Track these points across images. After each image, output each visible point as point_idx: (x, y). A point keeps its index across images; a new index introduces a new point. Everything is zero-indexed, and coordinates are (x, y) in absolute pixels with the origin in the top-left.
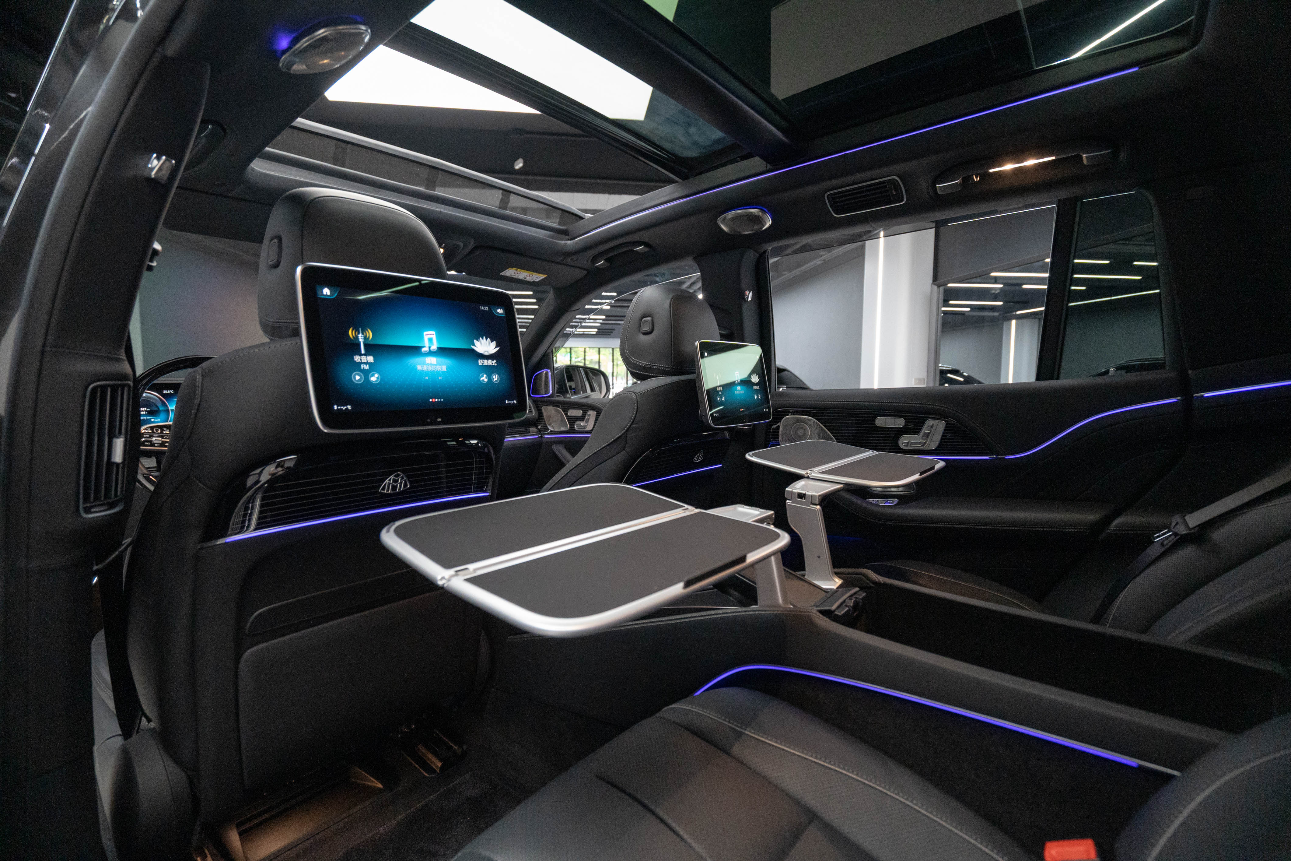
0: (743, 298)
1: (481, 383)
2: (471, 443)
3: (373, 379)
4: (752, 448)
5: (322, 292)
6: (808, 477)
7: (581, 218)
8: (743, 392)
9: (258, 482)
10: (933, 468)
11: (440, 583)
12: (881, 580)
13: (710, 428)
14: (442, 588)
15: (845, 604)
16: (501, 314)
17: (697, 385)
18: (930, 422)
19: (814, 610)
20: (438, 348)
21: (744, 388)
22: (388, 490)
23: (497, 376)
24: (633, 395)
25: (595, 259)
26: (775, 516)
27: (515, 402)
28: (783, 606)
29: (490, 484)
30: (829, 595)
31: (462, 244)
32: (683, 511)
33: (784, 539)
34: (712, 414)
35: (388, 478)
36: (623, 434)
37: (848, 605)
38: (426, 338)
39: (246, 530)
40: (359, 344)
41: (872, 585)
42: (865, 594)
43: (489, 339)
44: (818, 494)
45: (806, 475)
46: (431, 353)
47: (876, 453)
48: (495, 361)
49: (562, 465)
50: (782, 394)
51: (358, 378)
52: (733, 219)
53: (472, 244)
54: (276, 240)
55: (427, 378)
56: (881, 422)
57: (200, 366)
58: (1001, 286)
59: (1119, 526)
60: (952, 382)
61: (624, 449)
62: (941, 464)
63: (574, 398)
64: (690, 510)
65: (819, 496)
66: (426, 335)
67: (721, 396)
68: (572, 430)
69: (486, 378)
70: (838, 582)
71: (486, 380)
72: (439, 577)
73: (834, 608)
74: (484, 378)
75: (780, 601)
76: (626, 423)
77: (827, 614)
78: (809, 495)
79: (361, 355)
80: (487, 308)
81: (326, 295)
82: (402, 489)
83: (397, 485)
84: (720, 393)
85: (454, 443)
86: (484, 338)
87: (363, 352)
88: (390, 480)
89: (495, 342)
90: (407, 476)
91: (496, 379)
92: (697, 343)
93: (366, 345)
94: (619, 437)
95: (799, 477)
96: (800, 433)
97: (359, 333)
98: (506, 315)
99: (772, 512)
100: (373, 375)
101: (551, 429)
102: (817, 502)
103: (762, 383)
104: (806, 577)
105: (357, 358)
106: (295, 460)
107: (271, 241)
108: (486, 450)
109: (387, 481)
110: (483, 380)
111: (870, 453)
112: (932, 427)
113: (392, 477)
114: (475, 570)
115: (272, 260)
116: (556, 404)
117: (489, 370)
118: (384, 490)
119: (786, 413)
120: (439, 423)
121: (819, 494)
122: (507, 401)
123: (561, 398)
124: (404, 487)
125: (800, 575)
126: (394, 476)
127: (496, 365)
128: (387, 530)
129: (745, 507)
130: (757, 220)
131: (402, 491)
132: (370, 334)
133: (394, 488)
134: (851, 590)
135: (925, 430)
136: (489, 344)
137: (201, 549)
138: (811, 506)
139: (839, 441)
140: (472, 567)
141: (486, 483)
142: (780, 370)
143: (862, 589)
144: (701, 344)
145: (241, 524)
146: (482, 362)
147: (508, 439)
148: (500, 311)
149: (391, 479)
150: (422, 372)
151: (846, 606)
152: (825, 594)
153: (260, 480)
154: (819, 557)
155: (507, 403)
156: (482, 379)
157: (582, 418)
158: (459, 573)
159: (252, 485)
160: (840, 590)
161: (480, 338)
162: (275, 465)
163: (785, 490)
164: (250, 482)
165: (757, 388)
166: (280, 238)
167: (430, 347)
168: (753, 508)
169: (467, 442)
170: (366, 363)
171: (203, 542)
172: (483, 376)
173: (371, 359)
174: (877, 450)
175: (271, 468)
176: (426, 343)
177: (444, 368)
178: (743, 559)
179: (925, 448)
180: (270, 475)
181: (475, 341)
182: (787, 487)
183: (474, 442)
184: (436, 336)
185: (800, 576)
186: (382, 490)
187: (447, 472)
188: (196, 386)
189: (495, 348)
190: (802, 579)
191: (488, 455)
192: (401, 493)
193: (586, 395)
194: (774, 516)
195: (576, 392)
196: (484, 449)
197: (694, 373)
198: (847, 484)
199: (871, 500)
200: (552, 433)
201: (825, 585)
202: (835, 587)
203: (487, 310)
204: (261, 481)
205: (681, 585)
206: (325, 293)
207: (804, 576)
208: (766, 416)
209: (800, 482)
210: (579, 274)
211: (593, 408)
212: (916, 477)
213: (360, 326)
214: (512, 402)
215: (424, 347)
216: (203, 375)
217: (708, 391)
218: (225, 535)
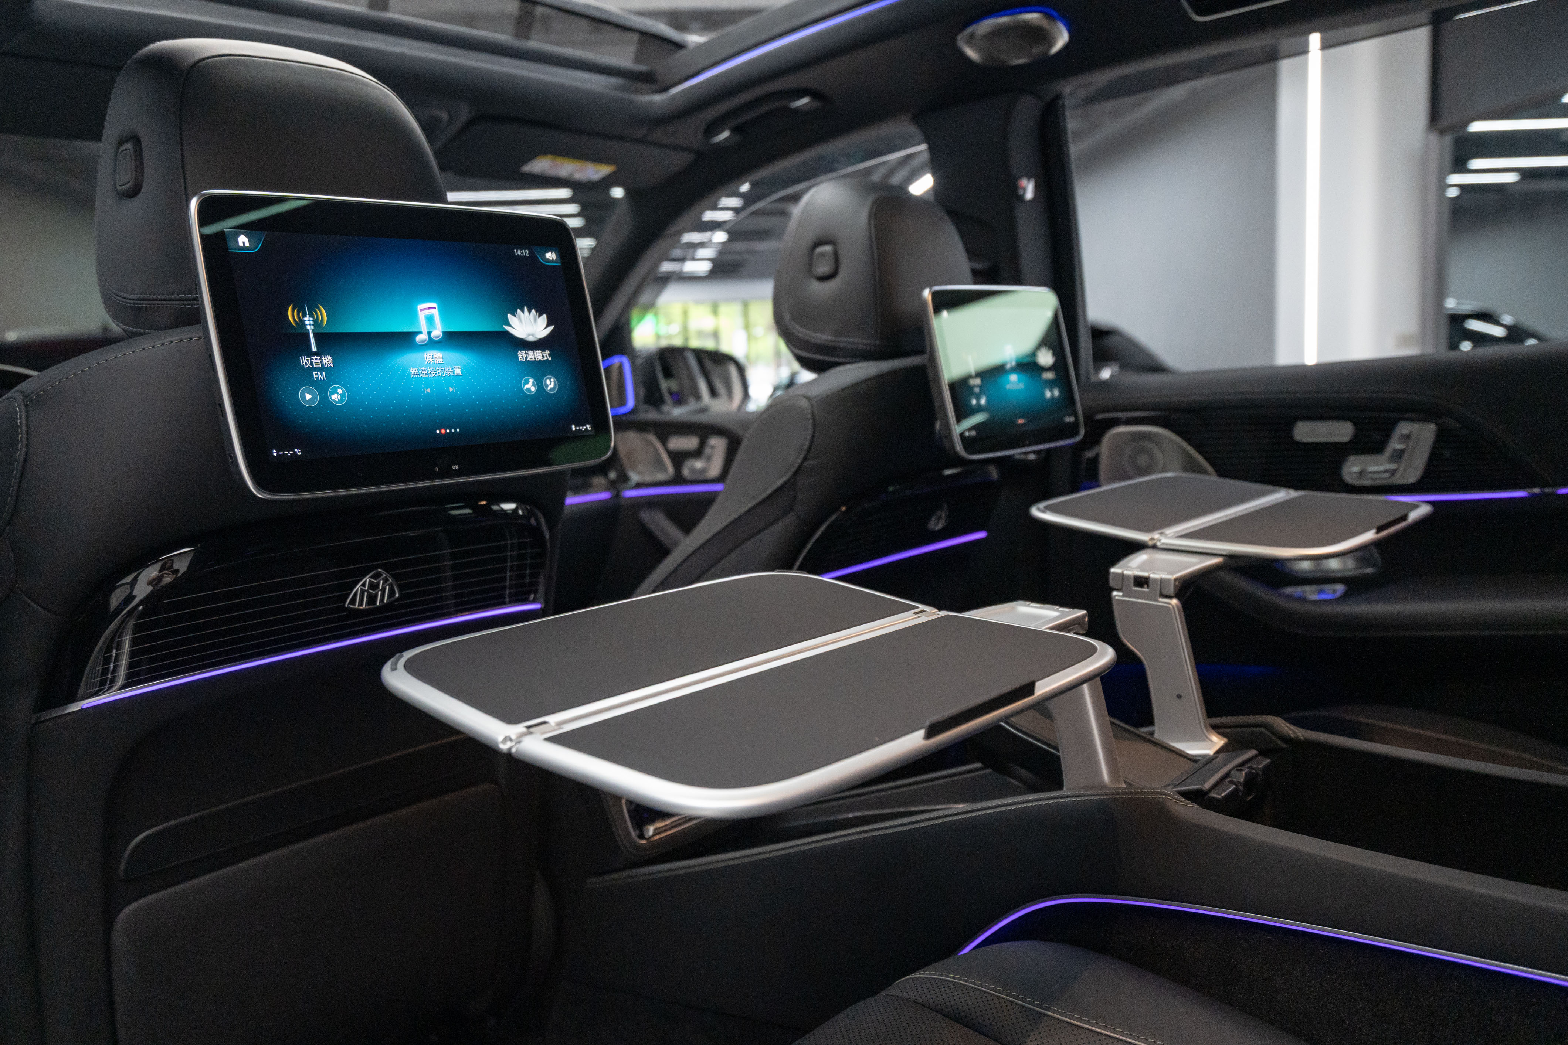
0: (1015, 194)
1: (525, 395)
2: (502, 510)
3: (335, 397)
4: (1043, 494)
5: (237, 242)
6: (1154, 547)
7: (679, 46)
8: (1021, 386)
9: (130, 598)
10: (1404, 518)
11: (504, 747)
12: (1300, 734)
13: (958, 461)
14: (509, 756)
15: (1229, 779)
16: (553, 261)
17: (931, 376)
18: (1404, 428)
19: (1171, 791)
20: (444, 333)
21: (1024, 377)
22: (361, 604)
23: (552, 380)
24: (804, 403)
25: (712, 128)
26: (1089, 619)
27: (588, 426)
28: (1111, 786)
29: (541, 589)
30: (1197, 765)
31: (444, 116)
32: (917, 616)
33: (1105, 655)
34: (962, 435)
35: (361, 580)
36: (789, 480)
37: (1235, 780)
38: (422, 316)
39: (109, 688)
40: (307, 335)
41: (1284, 745)
42: (1268, 761)
43: (533, 311)
44: (1172, 577)
45: (1150, 543)
46: (432, 344)
47: (1293, 494)
48: (547, 352)
49: (664, 551)
50: (1105, 384)
51: (308, 397)
52: (992, 35)
53: (465, 113)
54: (129, 146)
55: (429, 390)
56: (1304, 432)
57: (17, 388)
60: (1479, 338)
61: (791, 510)
62: (1423, 510)
63: (677, 413)
64: (930, 614)
65: (1176, 580)
66: (421, 310)
67: (978, 397)
68: (678, 479)
69: (533, 385)
70: (1217, 742)
71: (533, 389)
72: (500, 738)
73: (1207, 786)
74: (530, 386)
75: (1106, 777)
76: (794, 458)
77: (1197, 797)
78: (1155, 580)
79: (311, 354)
80: (526, 252)
81: (244, 247)
82: (385, 601)
83: (377, 595)
84: (977, 390)
85: (468, 511)
86: (525, 308)
87: (314, 348)
88: (364, 585)
89: (545, 316)
90: (394, 576)
91: (552, 386)
92: (927, 294)
93: (318, 336)
94: (781, 488)
95: (1135, 547)
96: (1143, 460)
97: (304, 315)
98: (562, 263)
99: (1084, 612)
100: (335, 391)
101: (634, 477)
102: (1171, 591)
103: (1060, 366)
104: (1156, 736)
105: (305, 361)
106: (193, 553)
107: (118, 147)
108: (533, 521)
109: (358, 587)
110: (529, 389)
111: (1280, 495)
112: (1408, 436)
113: (367, 579)
114: (560, 724)
115: (125, 181)
116: (643, 427)
117: (538, 370)
118: (355, 605)
119: (1116, 422)
120: (458, 474)
121: (1175, 576)
122: (573, 426)
123: (652, 415)
124: (389, 597)
125: (1144, 733)
126: (372, 577)
127: (550, 359)
128: (392, 665)
129: (1032, 605)
130: (1042, 36)
131: (387, 604)
132: (323, 315)
133: (372, 599)
134: (1239, 756)
135: (1394, 444)
136: (535, 320)
137: (39, 722)
138: (1161, 600)
139: (1221, 473)
140: (553, 719)
141: (534, 584)
142: (1100, 334)
143: (1262, 753)
144: (935, 295)
145: (101, 676)
146: (524, 356)
147: (572, 500)
148: (550, 256)
149: (365, 581)
150: (419, 379)
151: (1232, 782)
152: (1192, 764)
153: (134, 594)
154: (1179, 697)
155: (574, 429)
156: (527, 386)
157: (697, 453)
158: (532, 730)
159: (120, 605)
160: (1221, 755)
161: (519, 310)
162: (158, 566)
163: (1107, 573)
164: (115, 601)
165: (1049, 375)
166: (135, 140)
167: (429, 333)
168: (1047, 606)
169: (495, 508)
170: (322, 369)
171: (40, 711)
172: (527, 382)
173: (328, 360)
174: (1296, 488)
175: (152, 571)
176: (423, 326)
177: (458, 371)
178: (1029, 689)
179: (1397, 480)
180: (148, 584)
181: (509, 315)
182: (1113, 563)
183: (509, 506)
184: (440, 311)
185: (1146, 736)
186: (350, 603)
187: (454, 567)
188: (17, 426)
189: (547, 327)
190: (1149, 740)
191: (536, 532)
192: (384, 608)
193: (699, 406)
194: (1086, 619)
195: (679, 400)
196: (529, 520)
197: (922, 352)
198: (1231, 557)
199: (1289, 590)
200: (639, 485)
201: (1194, 749)
202: (1210, 752)
203: (527, 255)
204: (135, 597)
205: (921, 733)
206: (241, 244)
207: (1152, 734)
208: (1072, 430)
209: (1137, 557)
210: (680, 160)
211: (717, 430)
212: (1370, 536)
213: (305, 303)
214: (583, 428)
215: (421, 333)
216: (26, 406)
217: (953, 386)
218: (73, 699)
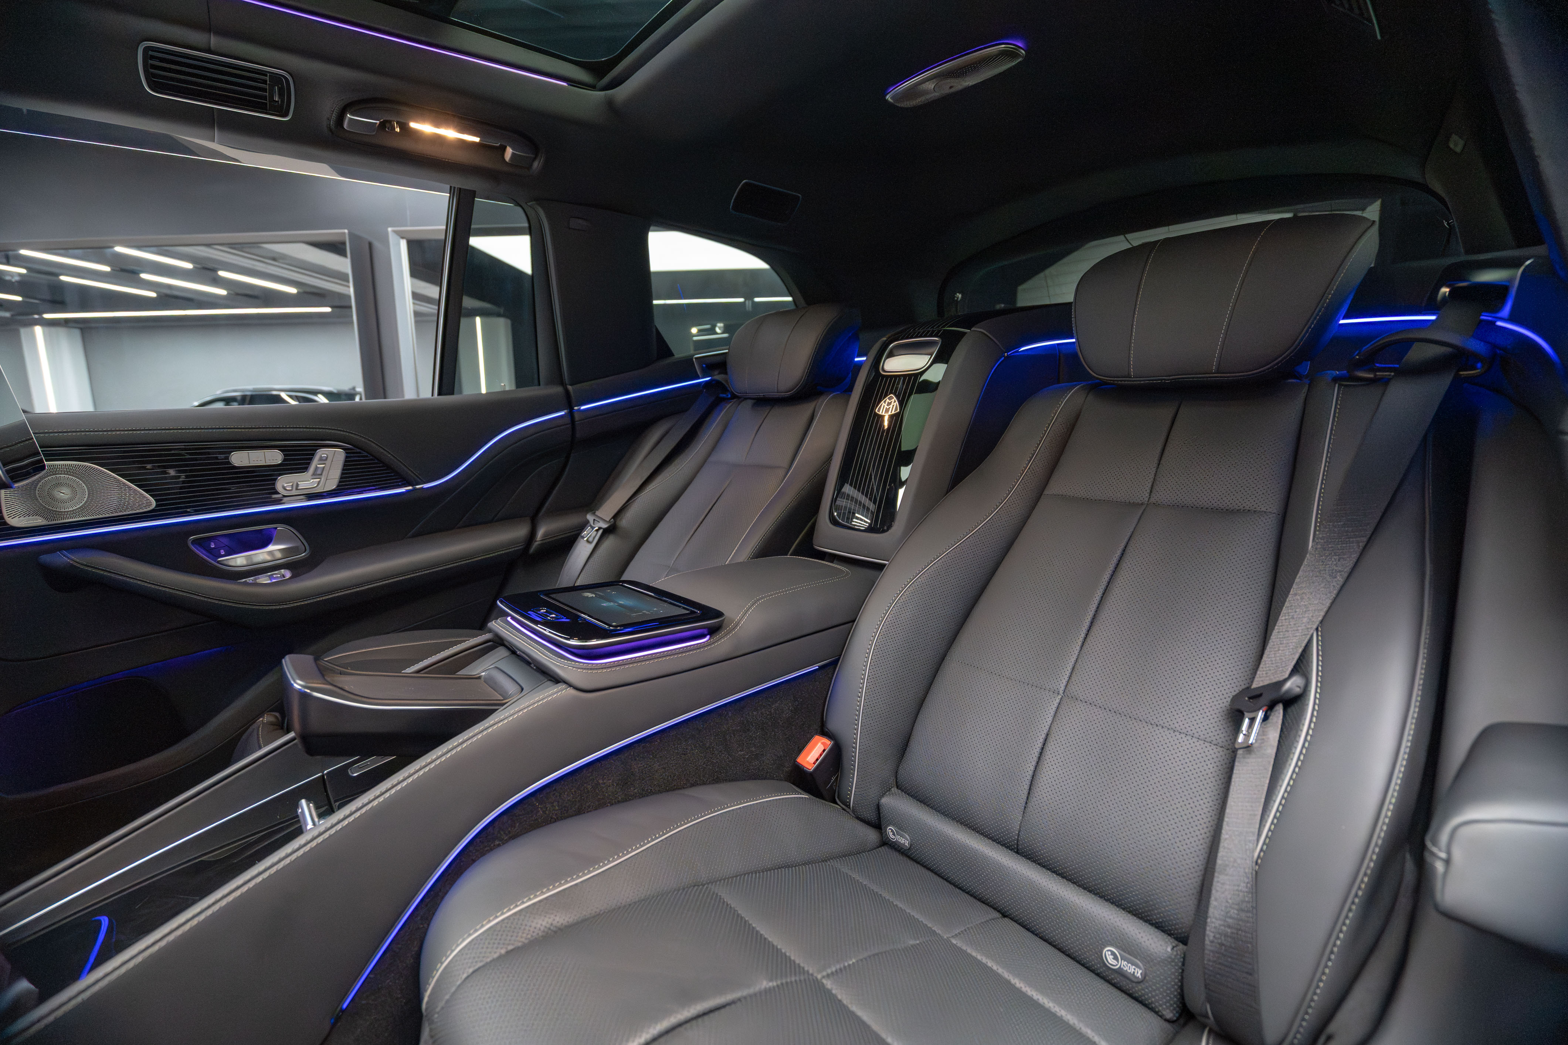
18: (322, 453)
56: (239, 459)
58: (23, 271)
59: (545, 535)
96: (62, 494)
112: (325, 458)
199: (243, 581)
